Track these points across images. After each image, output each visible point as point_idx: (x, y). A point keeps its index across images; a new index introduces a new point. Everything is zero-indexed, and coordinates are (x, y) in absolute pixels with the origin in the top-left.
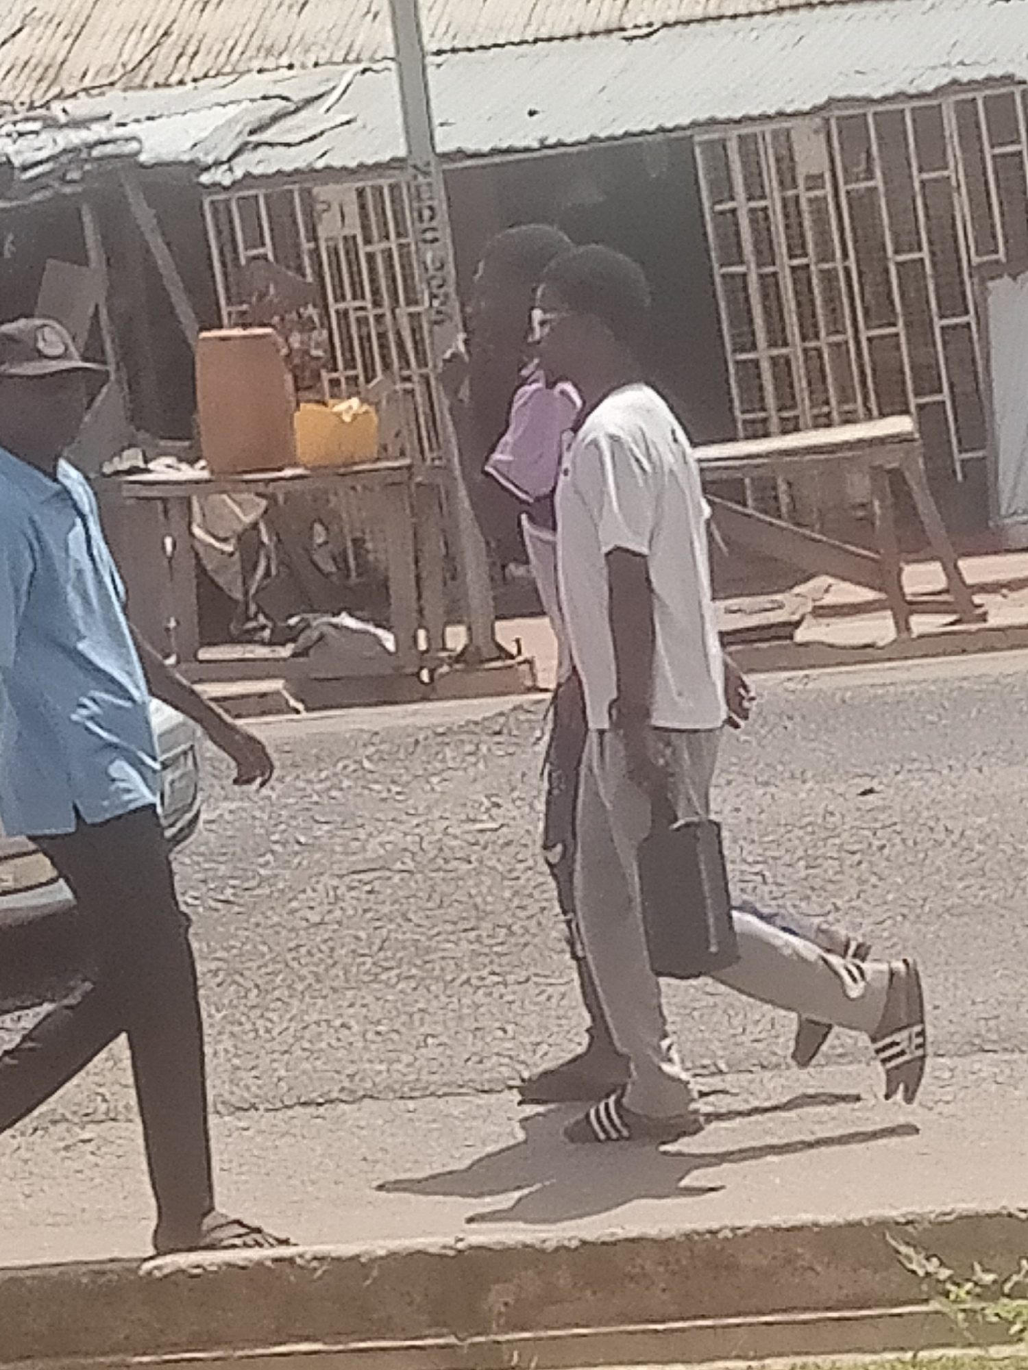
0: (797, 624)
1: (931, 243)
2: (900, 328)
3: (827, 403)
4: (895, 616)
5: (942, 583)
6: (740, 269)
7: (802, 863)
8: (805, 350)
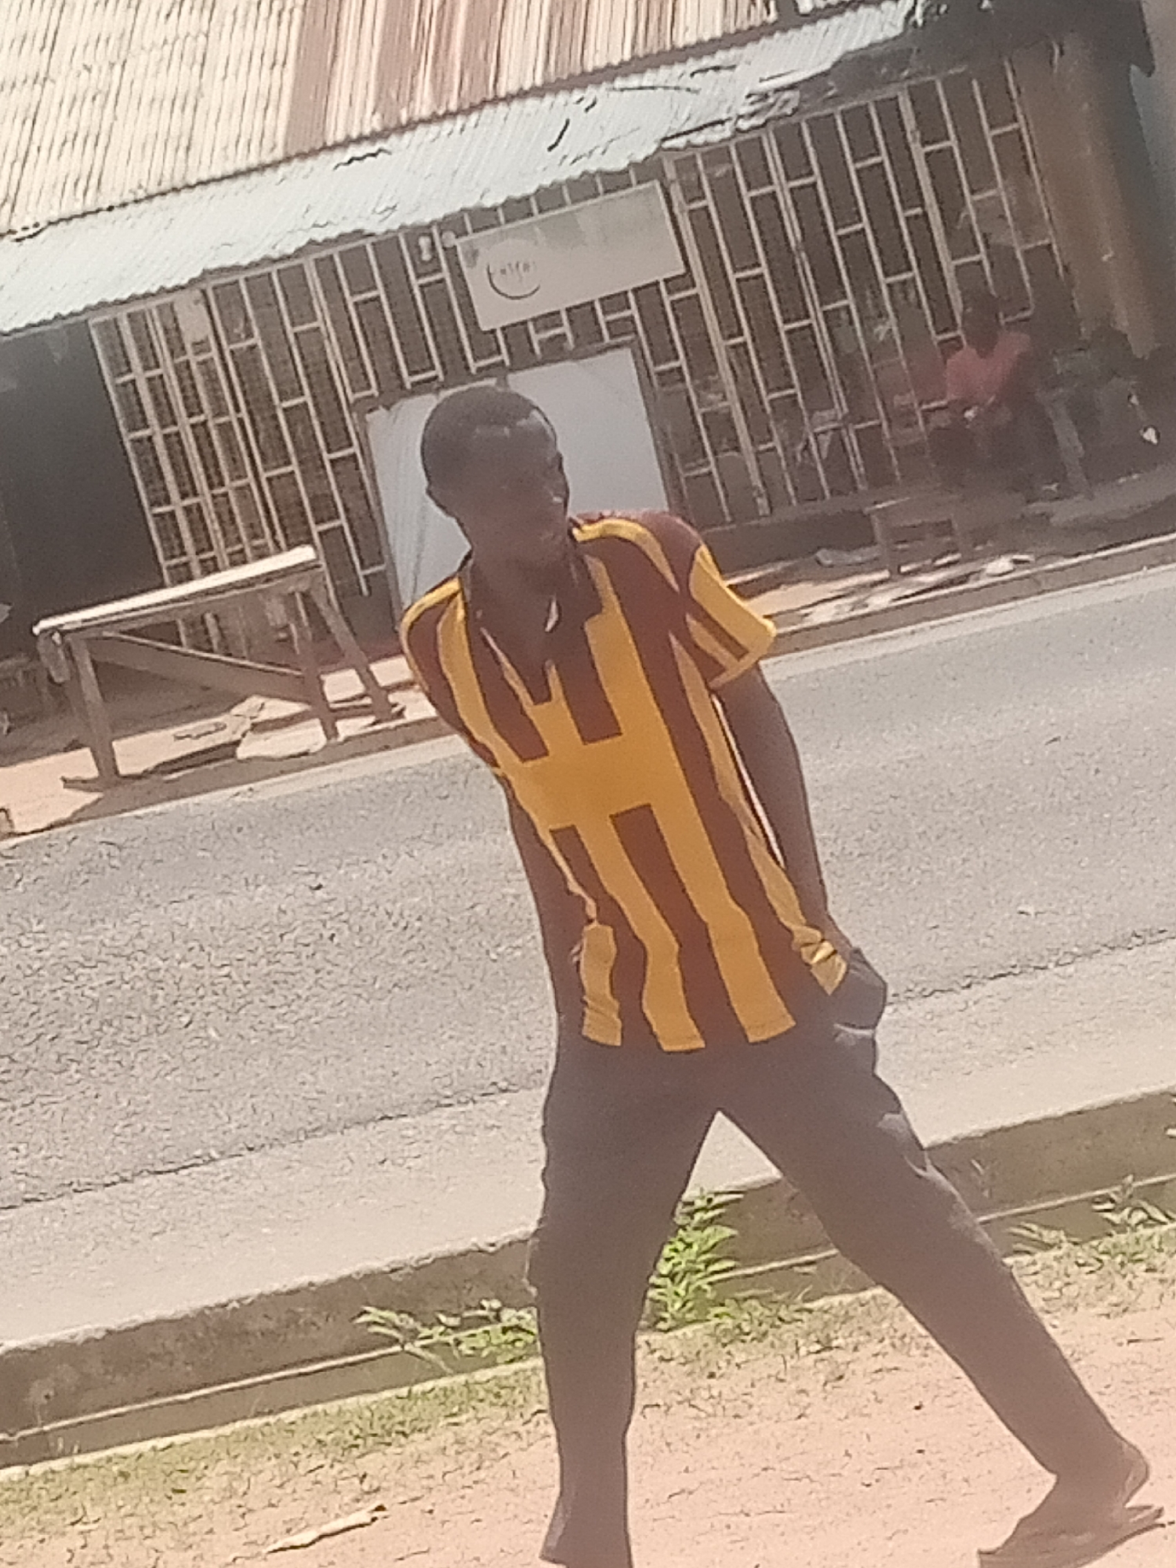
0: (237, 743)
1: (311, 386)
2: (294, 467)
3: (239, 540)
4: (323, 724)
5: (360, 689)
6: (146, 433)
7: (264, 961)
8: (214, 497)
